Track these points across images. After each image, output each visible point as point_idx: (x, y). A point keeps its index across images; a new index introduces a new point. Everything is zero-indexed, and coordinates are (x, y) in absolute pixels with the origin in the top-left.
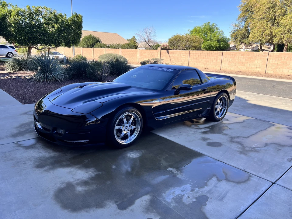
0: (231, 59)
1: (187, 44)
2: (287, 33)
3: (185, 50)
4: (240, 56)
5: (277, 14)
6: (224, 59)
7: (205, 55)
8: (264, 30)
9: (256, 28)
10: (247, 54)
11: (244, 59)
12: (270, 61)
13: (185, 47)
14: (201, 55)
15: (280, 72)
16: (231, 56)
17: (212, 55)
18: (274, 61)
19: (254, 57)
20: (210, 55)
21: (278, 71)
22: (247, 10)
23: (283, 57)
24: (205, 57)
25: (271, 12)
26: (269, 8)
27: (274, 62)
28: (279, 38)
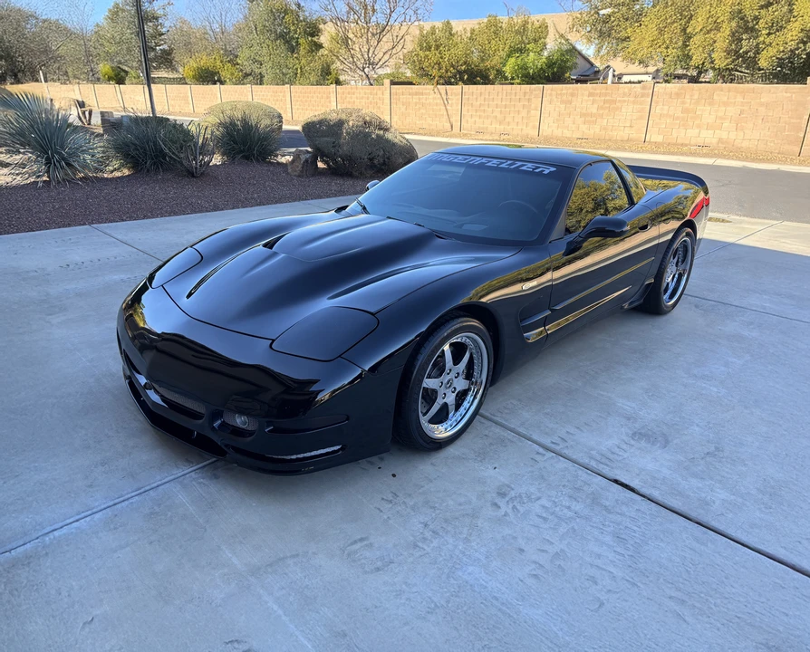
0: (563, 107)
4: (586, 98)
6: (546, 107)
10: (603, 91)
11: (596, 106)
12: (657, 110)
15: (680, 135)
16: (564, 98)
17: (518, 97)
18: (666, 107)
19: (619, 98)
20: (513, 97)
21: (675, 135)
23: (687, 97)
27: (665, 112)
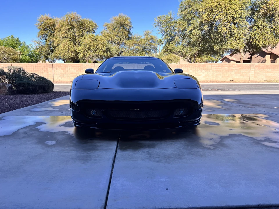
0: (62, 71)
1: (6, 56)
2: (88, 51)
3: (3, 62)
5: (77, 34)
6: (55, 71)
7: (32, 67)
8: (69, 47)
9: (62, 46)
13: (3, 60)
14: (28, 67)
16: (62, 68)
17: (41, 67)
19: (83, 68)
20: (39, 67)
22: (46, 29)
24: (32, 70)
25: (71, 33)
26: (68, 29)
28: (83, 54)
